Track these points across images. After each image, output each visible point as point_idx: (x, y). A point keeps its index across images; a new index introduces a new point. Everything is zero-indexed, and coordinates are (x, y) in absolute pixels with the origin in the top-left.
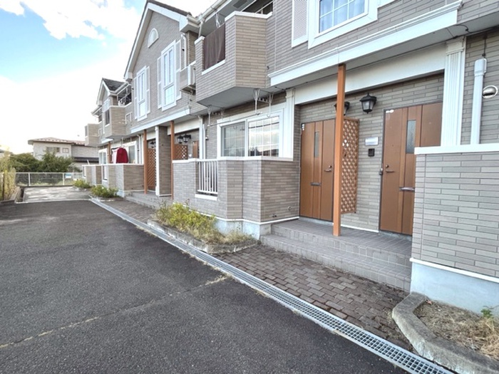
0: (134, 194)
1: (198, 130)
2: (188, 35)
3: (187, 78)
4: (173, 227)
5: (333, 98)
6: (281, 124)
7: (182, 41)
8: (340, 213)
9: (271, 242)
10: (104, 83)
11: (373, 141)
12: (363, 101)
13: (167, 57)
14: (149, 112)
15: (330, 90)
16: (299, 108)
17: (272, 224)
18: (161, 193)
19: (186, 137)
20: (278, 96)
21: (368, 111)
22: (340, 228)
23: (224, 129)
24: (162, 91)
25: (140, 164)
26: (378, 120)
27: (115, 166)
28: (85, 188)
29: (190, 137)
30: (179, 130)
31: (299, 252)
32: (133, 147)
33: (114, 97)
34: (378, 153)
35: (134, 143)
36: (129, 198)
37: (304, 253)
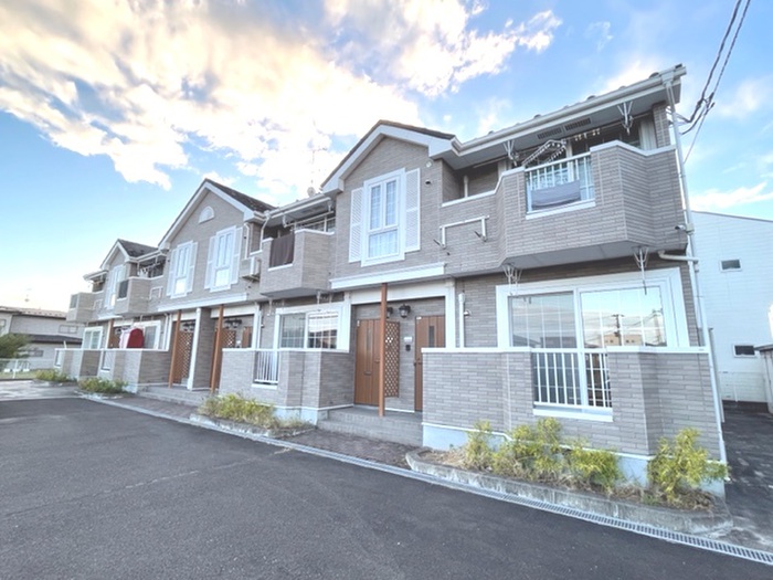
0: (153, 388)
1: (252, 315)
2: (252, 225)
3: (249, 268)
4: (227, 419)
5: (379, 303)
6: (339, 318)
7: (244, 228)
8: (384, 397)
9: (327, 426)
10: (119, 244)
11: (408, 339)
12: (401, 309)
13: (223, 240)
14: (191, 290)
15: (376, 297)
16: (355, 308)
17: (329, 411)
18: (194, 386)
19: (236, 321)
20: (338, 295)
21: (404, 317)
22: (384, 411)
23: (283, 317)
24: (213, 271)
25: (163, 350)
26: (411, 323)
27: (125, 352)
28: (60, 381)
29: (240, 322)
30: (227, 313)
31: (350, 431)
32: (155, 328)
33: (134, 265)
34: (412, 348)
35: (157, 323)
36: (144, 394)
37: (355, 431)
